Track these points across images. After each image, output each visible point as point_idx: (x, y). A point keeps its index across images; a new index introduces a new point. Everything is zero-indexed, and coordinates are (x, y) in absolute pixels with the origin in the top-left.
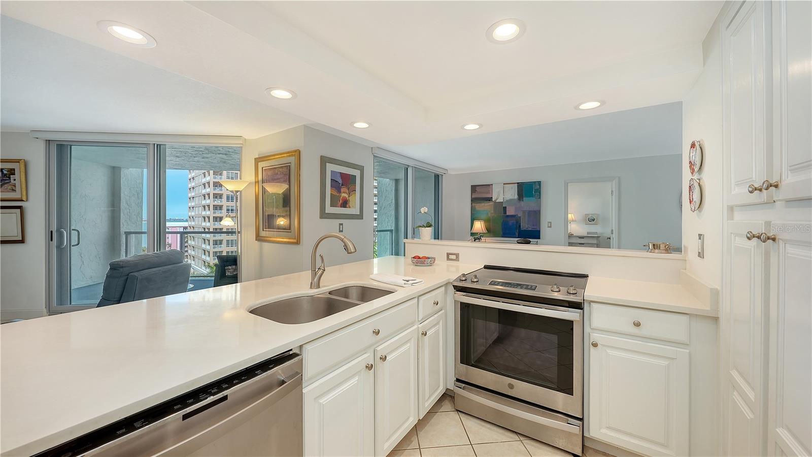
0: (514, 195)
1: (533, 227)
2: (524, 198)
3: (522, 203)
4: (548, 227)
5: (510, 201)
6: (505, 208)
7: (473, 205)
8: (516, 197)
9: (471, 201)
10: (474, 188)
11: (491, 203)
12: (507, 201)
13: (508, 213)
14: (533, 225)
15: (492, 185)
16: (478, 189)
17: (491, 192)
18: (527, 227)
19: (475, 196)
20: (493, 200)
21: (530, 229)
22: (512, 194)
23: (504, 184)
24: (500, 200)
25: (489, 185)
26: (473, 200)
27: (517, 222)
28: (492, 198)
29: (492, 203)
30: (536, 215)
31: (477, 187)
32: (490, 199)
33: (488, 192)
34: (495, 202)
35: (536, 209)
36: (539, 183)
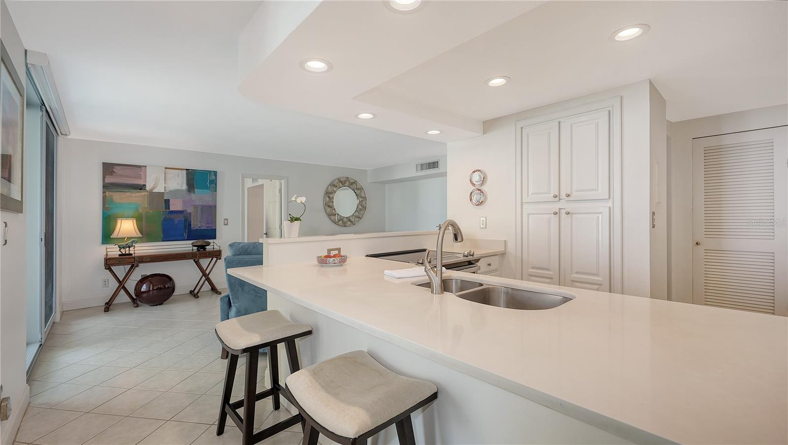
0: (182, 183)
1: (208, 226)
2: (196, 190)
3: (193, 196)
4: (225, 225)
5: (175, 193)
6: (167, 202)
7: (107, 193)
8: (184, 187)
9: (104, 187)
10: (108, 168)
11: (143, 193)
12: (171, 192)
13: (172, 208)
14: (208, 223)
15: (146, 166)
16: (117, 170)
17: (143, 177)
18: (199, 225)
19: (109, 180)
20: (148, 188)
21: (204, 228)
22: (178, 183)
23: (166, 168)
24: (160, 189)
25: (139, 167)
26: (106, 187)
27: (186, 220)
28: (145, 185)
29: (146, 193)
30: (211, 210)
31: (117, 167)
32: (142, 188)
33: (139, 177)
34: (151, 193)
35: (211, 203)
36: (215, 173)
